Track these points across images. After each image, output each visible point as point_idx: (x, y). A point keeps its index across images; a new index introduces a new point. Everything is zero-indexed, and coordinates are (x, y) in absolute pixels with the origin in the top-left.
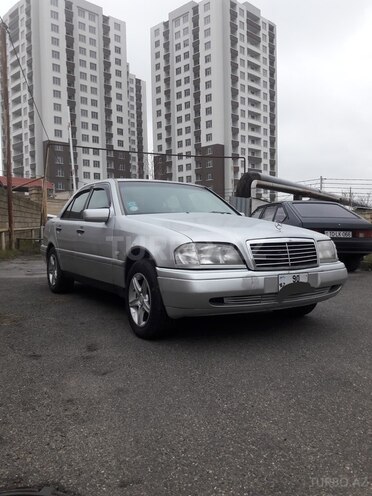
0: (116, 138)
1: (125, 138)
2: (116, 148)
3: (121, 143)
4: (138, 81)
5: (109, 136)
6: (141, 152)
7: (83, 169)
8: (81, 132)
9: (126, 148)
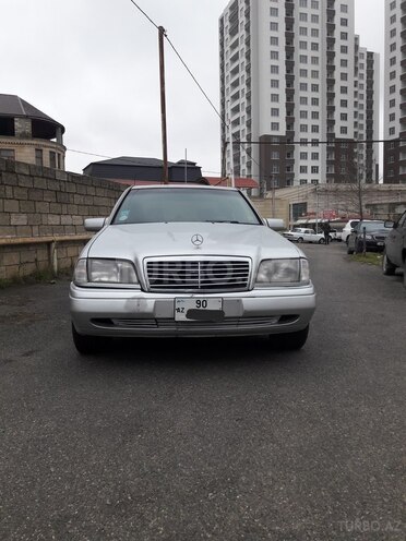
0: (339, 124)
1: (349, 123)
2: (338, 135)
3: (344, 130)
4: (370, 55)
5: (331, 123)
6: (370, 142)
7: (299, 163)
8: (299, 122)
9: (350, 135)
